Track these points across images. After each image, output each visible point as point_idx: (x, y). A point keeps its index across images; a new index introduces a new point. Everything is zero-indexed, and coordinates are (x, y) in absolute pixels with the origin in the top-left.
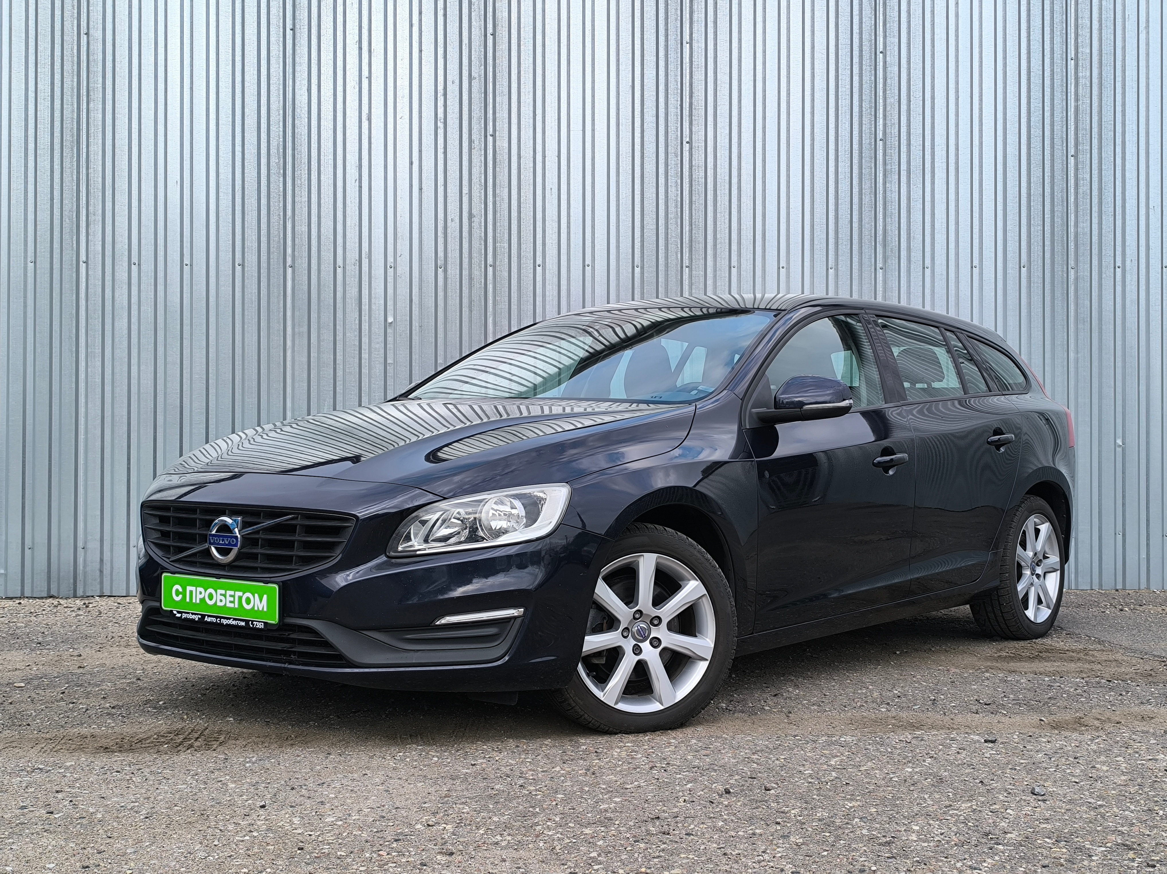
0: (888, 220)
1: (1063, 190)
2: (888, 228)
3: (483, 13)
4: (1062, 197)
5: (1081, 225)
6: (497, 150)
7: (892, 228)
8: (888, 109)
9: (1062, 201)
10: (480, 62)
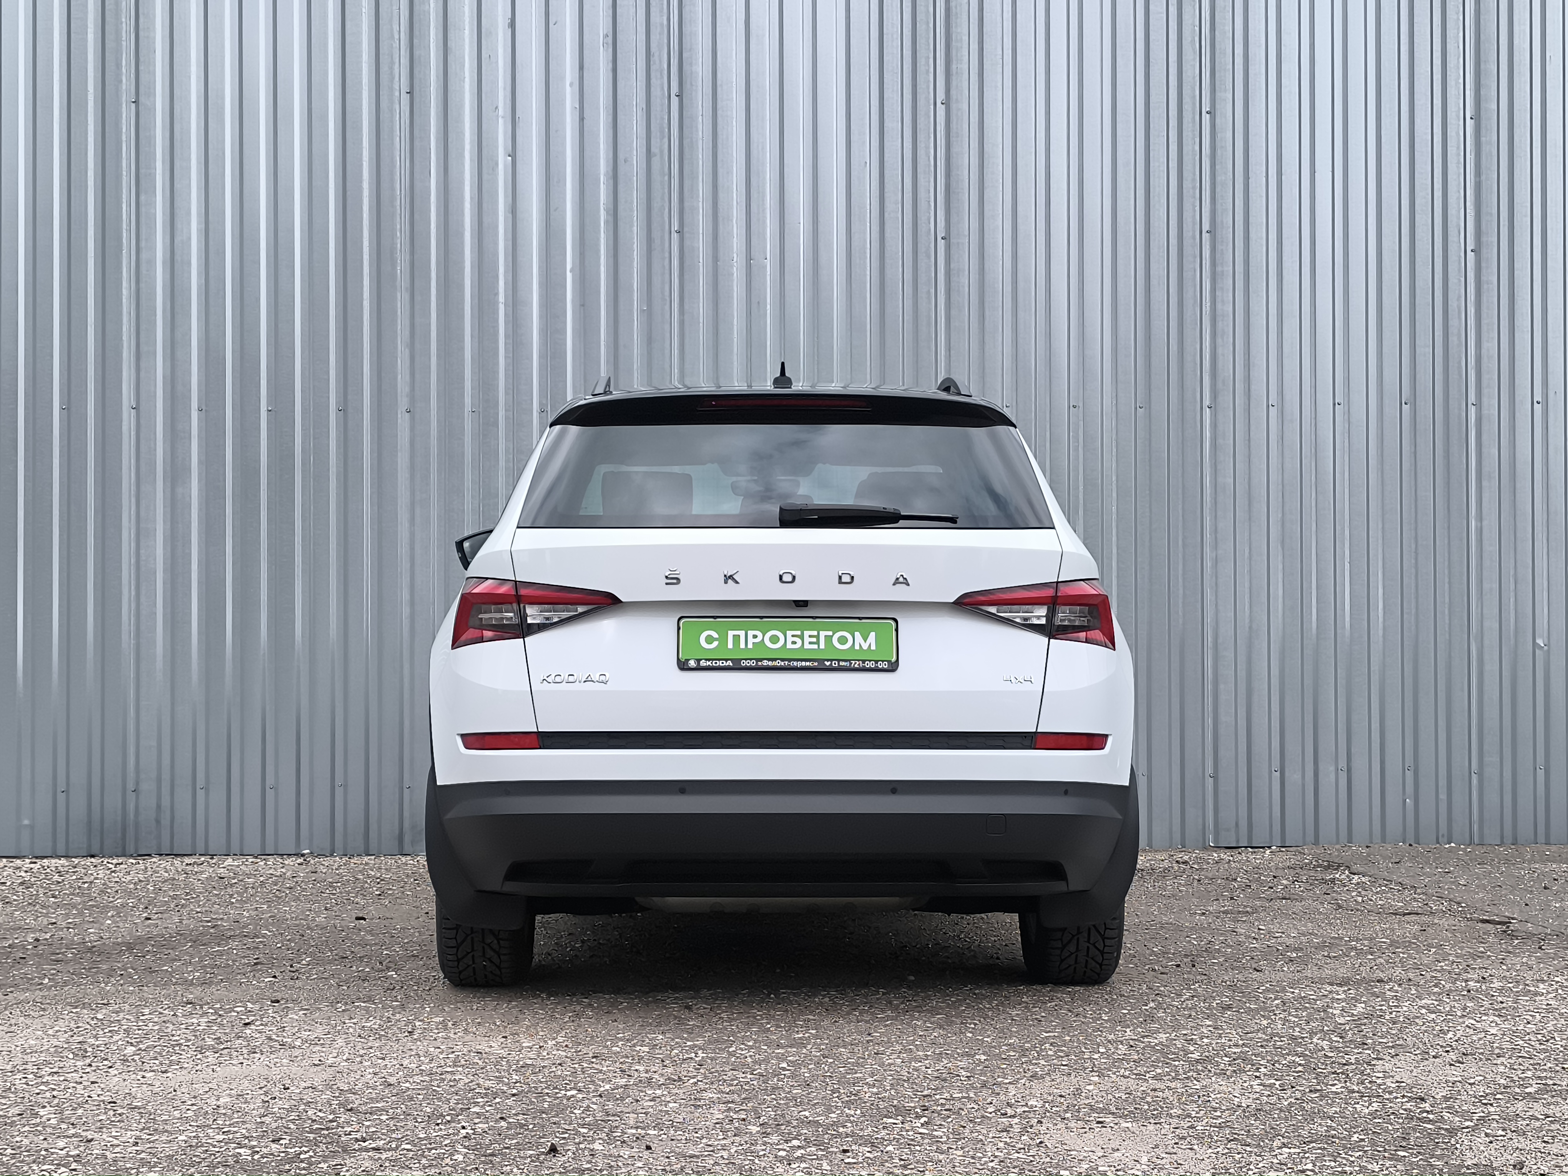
0: (1219, 341)
1: (1459, 297)
2: (1220, 351)
3: (665, 67)
4: (1459, 307)
5: (1485, 345)
7: (1224, 352)
8: (1218, 189)
9: (1459, 313)
10: (662, 132)
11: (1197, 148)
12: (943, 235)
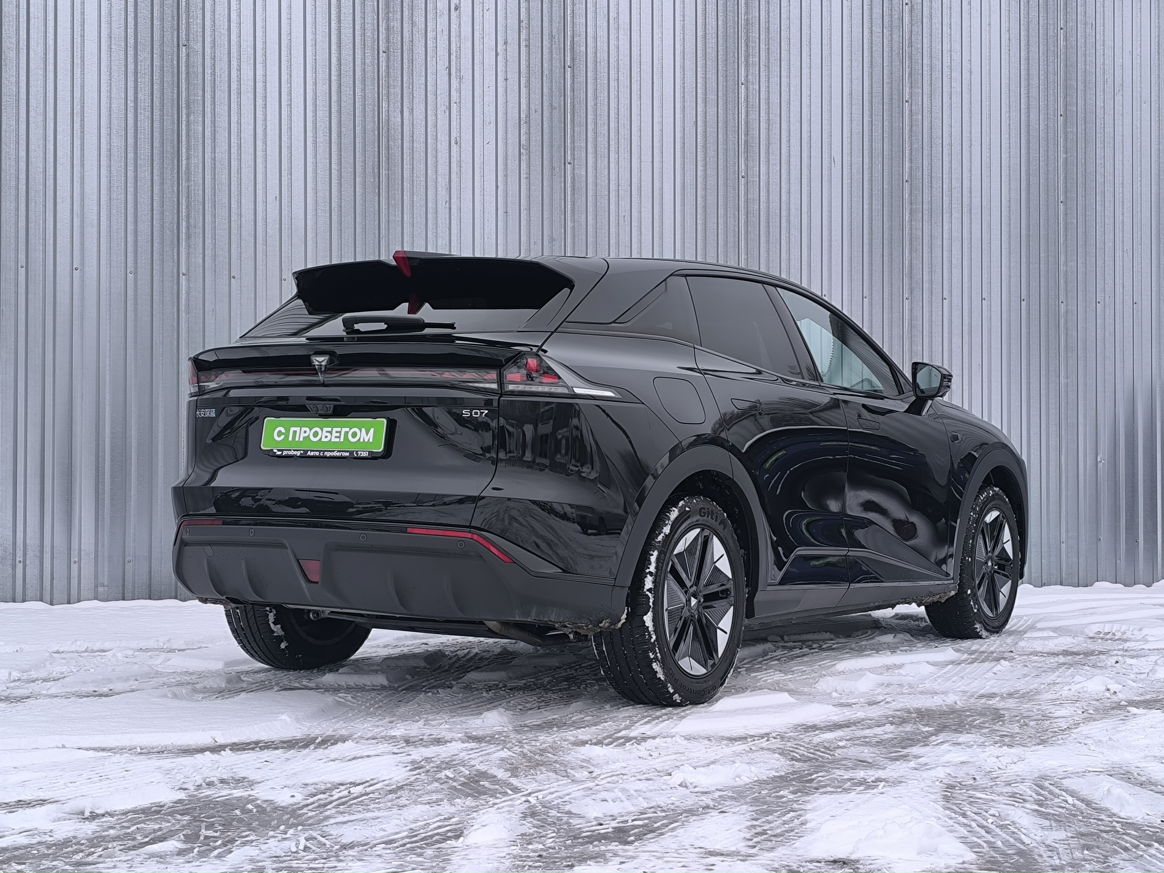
0: (914, 254)
1: (1055, 232)
2: (914, 262)
4: (1055, 239)
5: (1070, 264)
6: (576, 177)
7: (917, 262)
8: (914, 153)
9: (1055, 242)
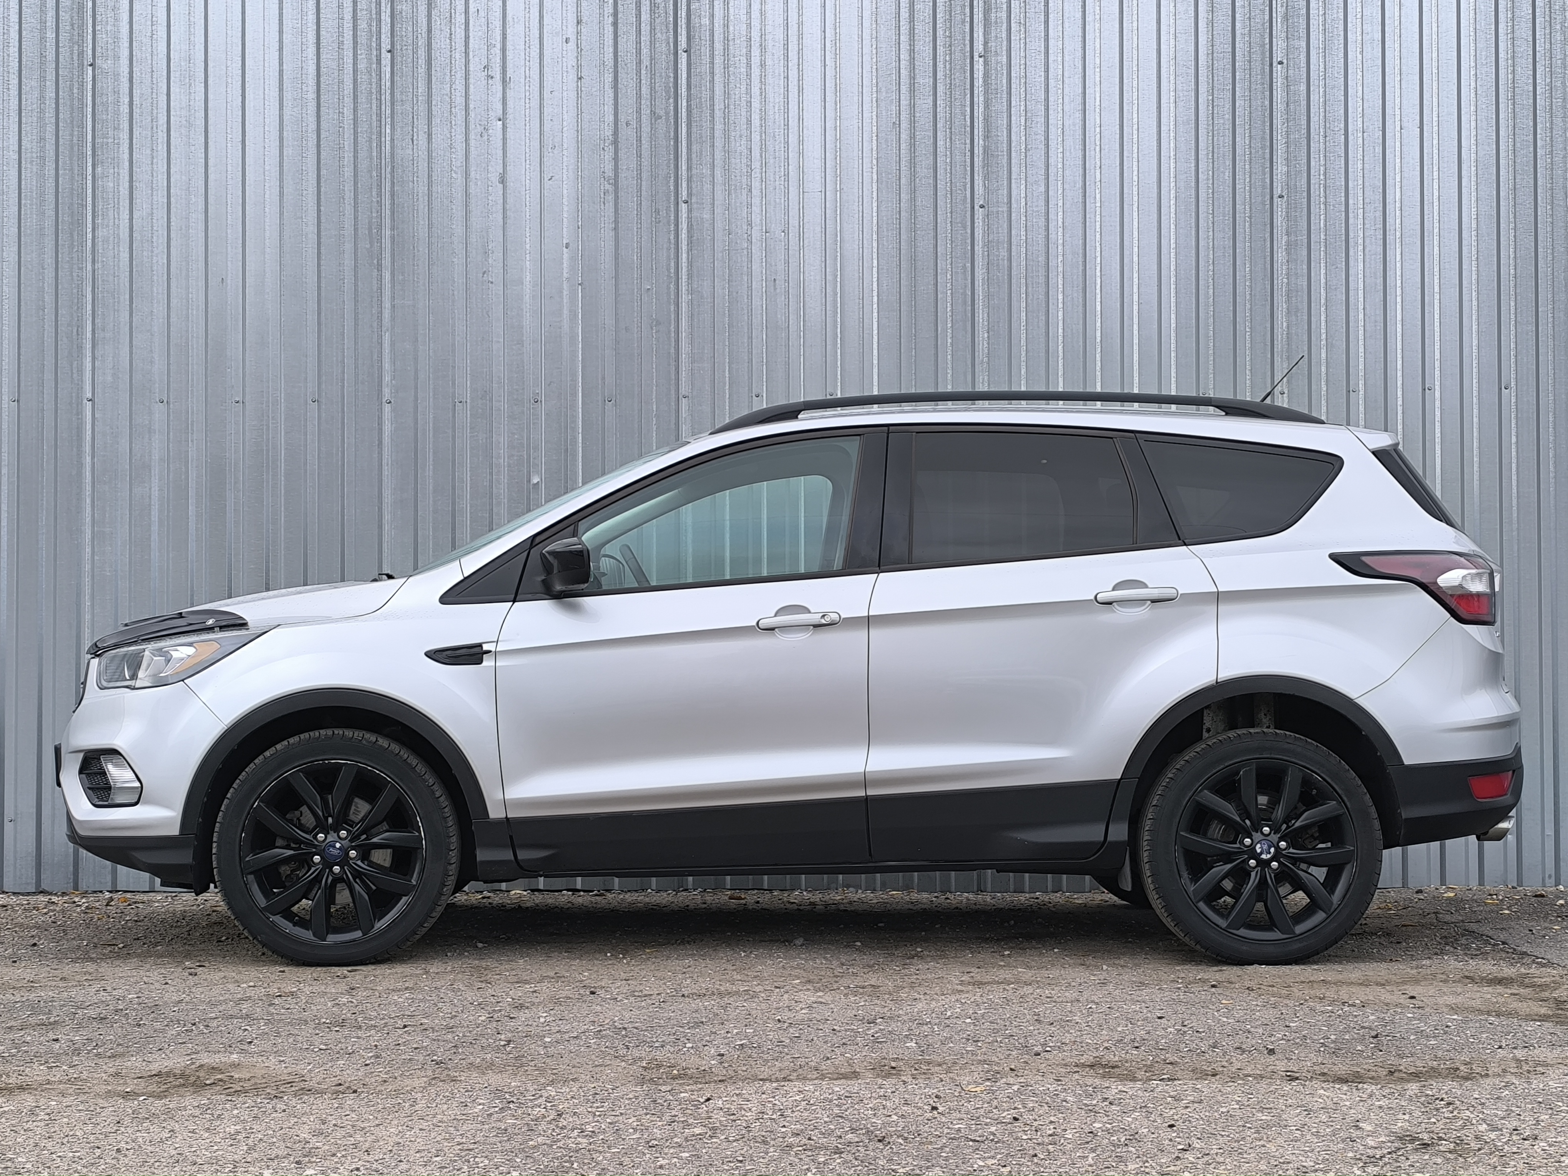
3: (671, 19)
10: (668, 92)
11: (1267, 103)
12: (981, 203)
